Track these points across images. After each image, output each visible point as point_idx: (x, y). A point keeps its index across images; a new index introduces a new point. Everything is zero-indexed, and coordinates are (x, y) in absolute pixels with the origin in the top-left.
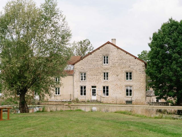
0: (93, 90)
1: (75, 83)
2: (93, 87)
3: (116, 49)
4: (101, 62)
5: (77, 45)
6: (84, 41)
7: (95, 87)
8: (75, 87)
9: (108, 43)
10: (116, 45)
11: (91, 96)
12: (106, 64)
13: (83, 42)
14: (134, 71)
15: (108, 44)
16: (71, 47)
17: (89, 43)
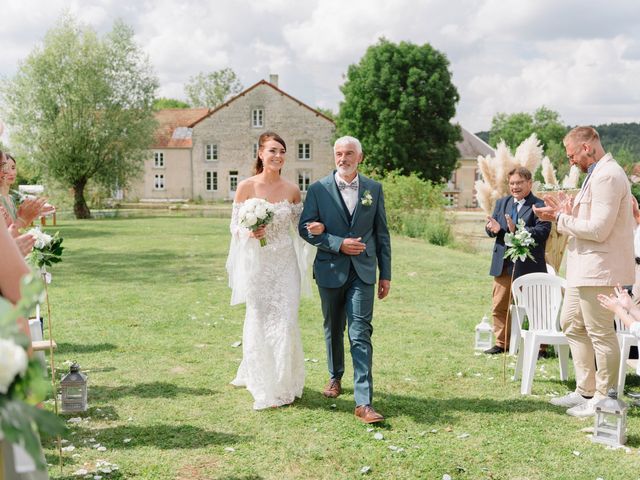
0: (232, 179)
1: (195, 166)
2: (232, 173)
3: (279, 95)
4: (248, 123)
5: (207, 80)
6: (223, 72)
7: (236, 173)
8: (196, 173)
9: (263, 82)
10: (280, 88)
11: (227, 191)
12: (258, 126)
13: (220, 73)
14: (314, 141)
15: (262, 86)
16: (195, 83)
17: (234, 77)
